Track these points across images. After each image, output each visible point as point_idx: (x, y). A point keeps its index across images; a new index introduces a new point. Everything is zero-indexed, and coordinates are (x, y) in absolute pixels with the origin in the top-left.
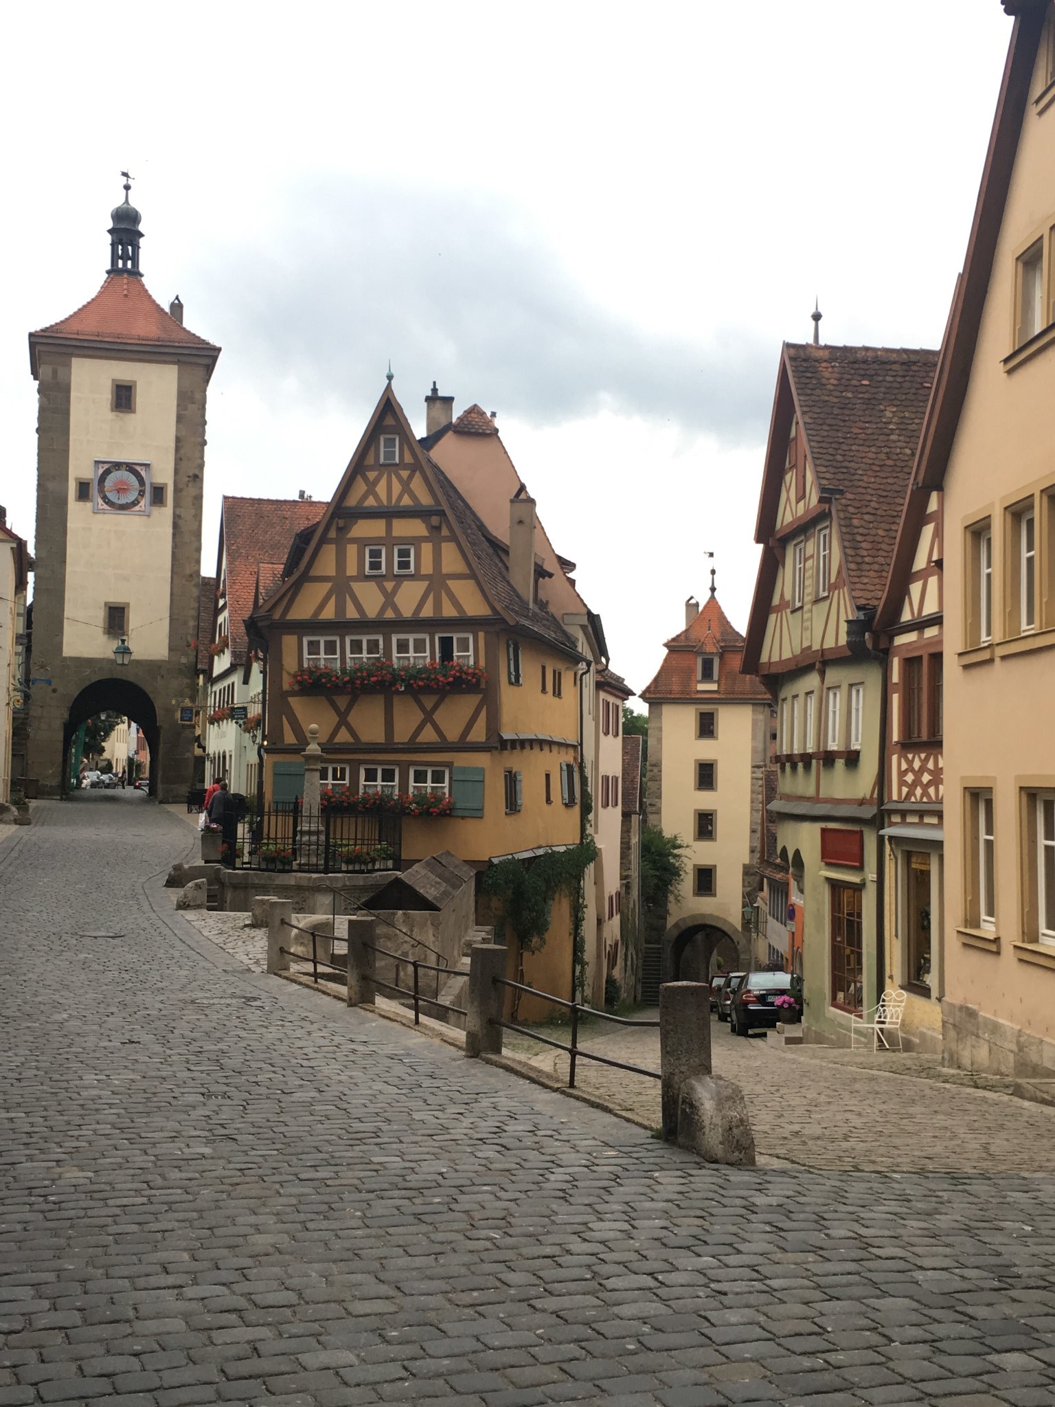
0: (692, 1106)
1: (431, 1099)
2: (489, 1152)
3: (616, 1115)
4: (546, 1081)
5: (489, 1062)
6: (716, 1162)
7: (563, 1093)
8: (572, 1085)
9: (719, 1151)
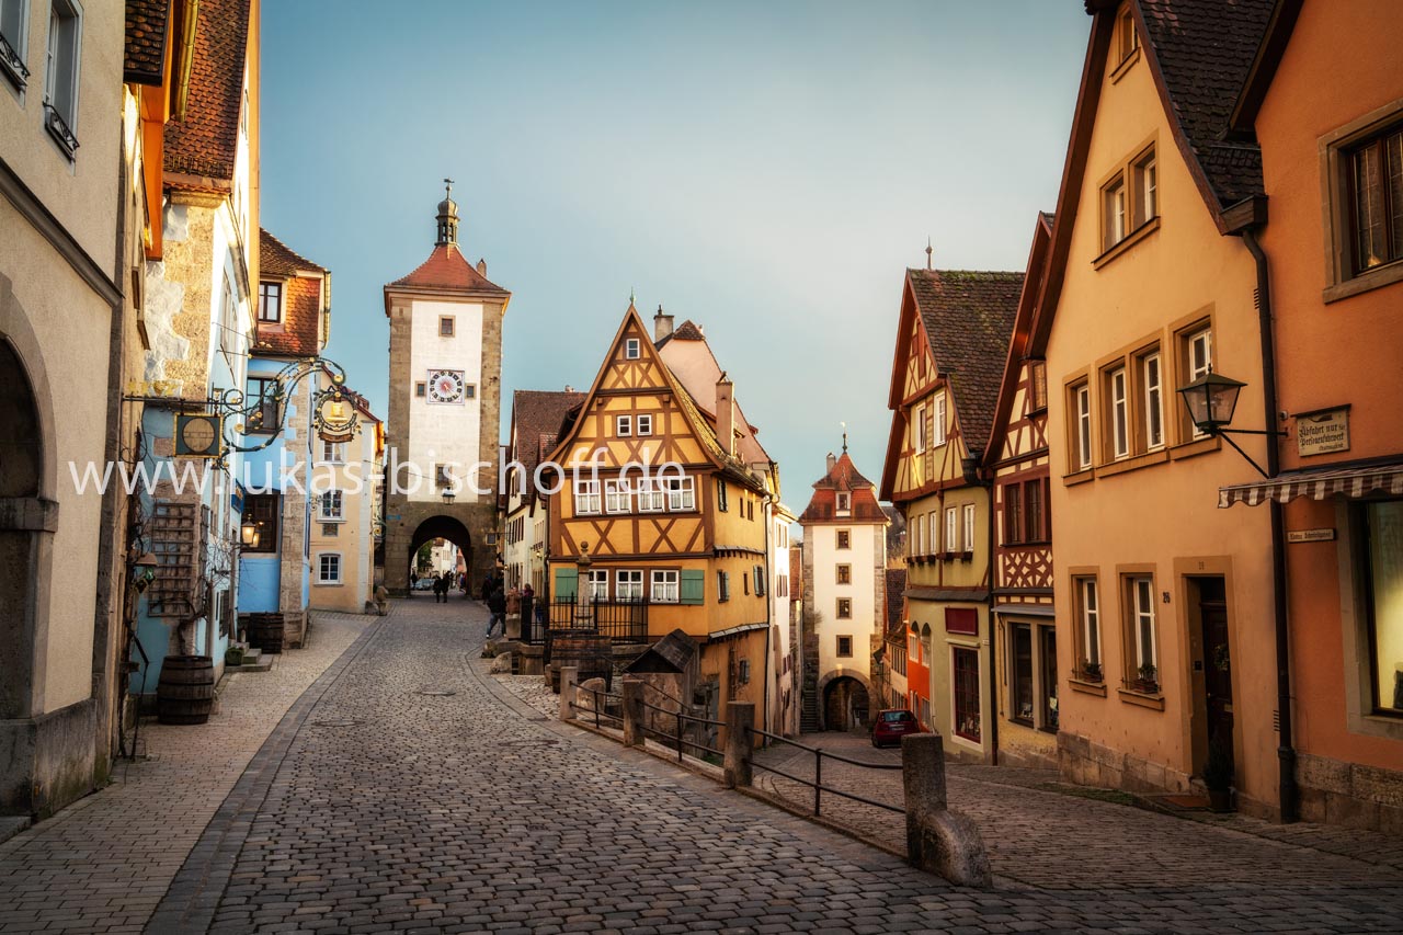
0: (935, 837)
1: (707, 827)
2: (769, 878)
3: (861, 841)
4: (796, 811)
5: (743, 793)
6: (961, 885)
7: (811, 821)
8: (817, 813)
9: (963, 875)
